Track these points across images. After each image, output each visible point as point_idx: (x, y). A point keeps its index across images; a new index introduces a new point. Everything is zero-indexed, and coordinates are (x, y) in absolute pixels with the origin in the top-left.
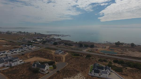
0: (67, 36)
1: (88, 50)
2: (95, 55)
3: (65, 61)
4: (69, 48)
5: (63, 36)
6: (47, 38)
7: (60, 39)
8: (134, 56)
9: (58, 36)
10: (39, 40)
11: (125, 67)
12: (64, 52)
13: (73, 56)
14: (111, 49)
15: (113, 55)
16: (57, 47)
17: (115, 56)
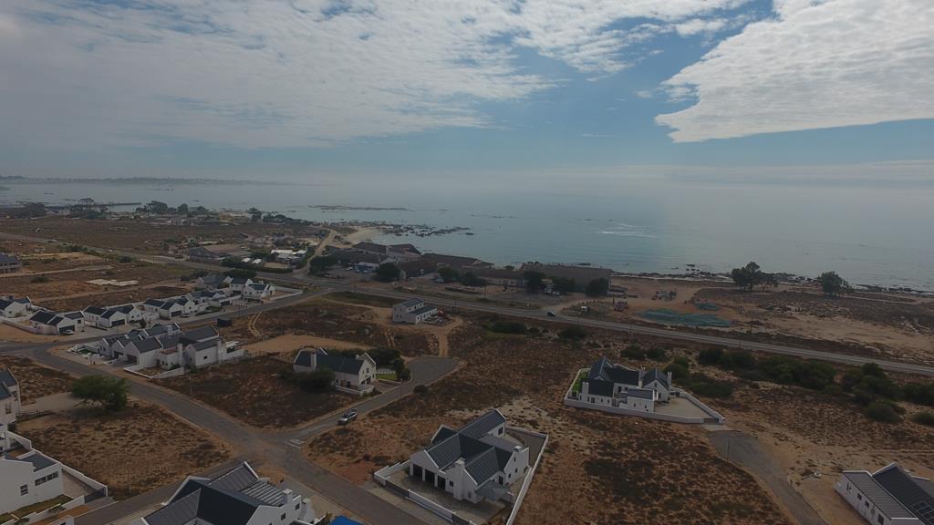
0: (449, 231)
1: (573, 308)
2: (609, 330)
3: (449, 352)
4: (467, 296)
5: (426, 231)
6: (328, 241)
7: (412, 249)
8: (816, 338)
9: (397, 230)
10: (289, 252)
11: (749, 381)
12: (439, 315)
13: (491, 334)
14: (702, 301)
15: (705, 332)
16: (400, 289)
17: (717, 333)
